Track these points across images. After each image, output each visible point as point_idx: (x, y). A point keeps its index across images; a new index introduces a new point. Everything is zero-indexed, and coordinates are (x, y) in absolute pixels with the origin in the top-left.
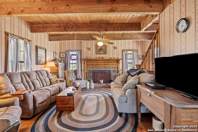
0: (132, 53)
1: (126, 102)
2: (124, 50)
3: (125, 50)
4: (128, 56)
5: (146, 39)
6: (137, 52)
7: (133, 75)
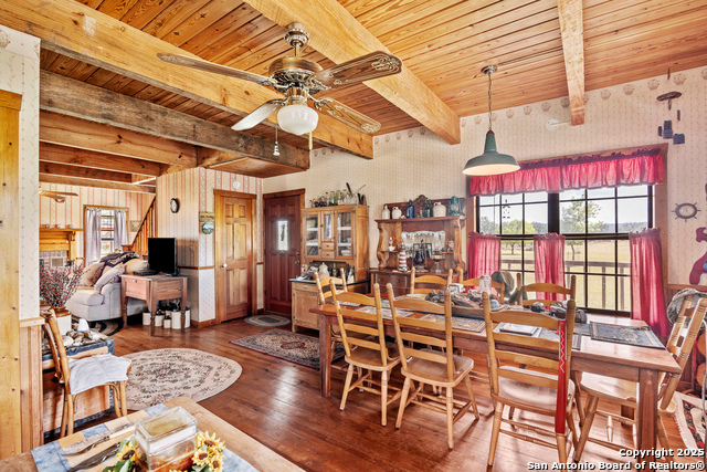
0: (113, 214)
1: (102, 304)
2: (90, 206)
3: (93, 206)
4: (100, 221)
5: (147, 190)
6: (127, 212)
7: (113, 263)
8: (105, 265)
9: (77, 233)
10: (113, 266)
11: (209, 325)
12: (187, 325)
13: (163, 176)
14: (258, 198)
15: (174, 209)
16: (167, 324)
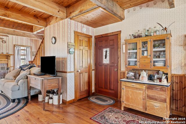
0: (25, 49)
1: (18, 90)
2: (16, 45)
3: (18, 45)
4: (20, 51)
5: (39, 38)
6: (31, 48)
7: (25, 69)
8: (21, 70)
9: (11, 56)
10: (24, 70)
11: (72, 103)
12: (61, 102)
13: (48, 27)
14: (93, 37)
15: (54, 42)
16: (51, 101)
